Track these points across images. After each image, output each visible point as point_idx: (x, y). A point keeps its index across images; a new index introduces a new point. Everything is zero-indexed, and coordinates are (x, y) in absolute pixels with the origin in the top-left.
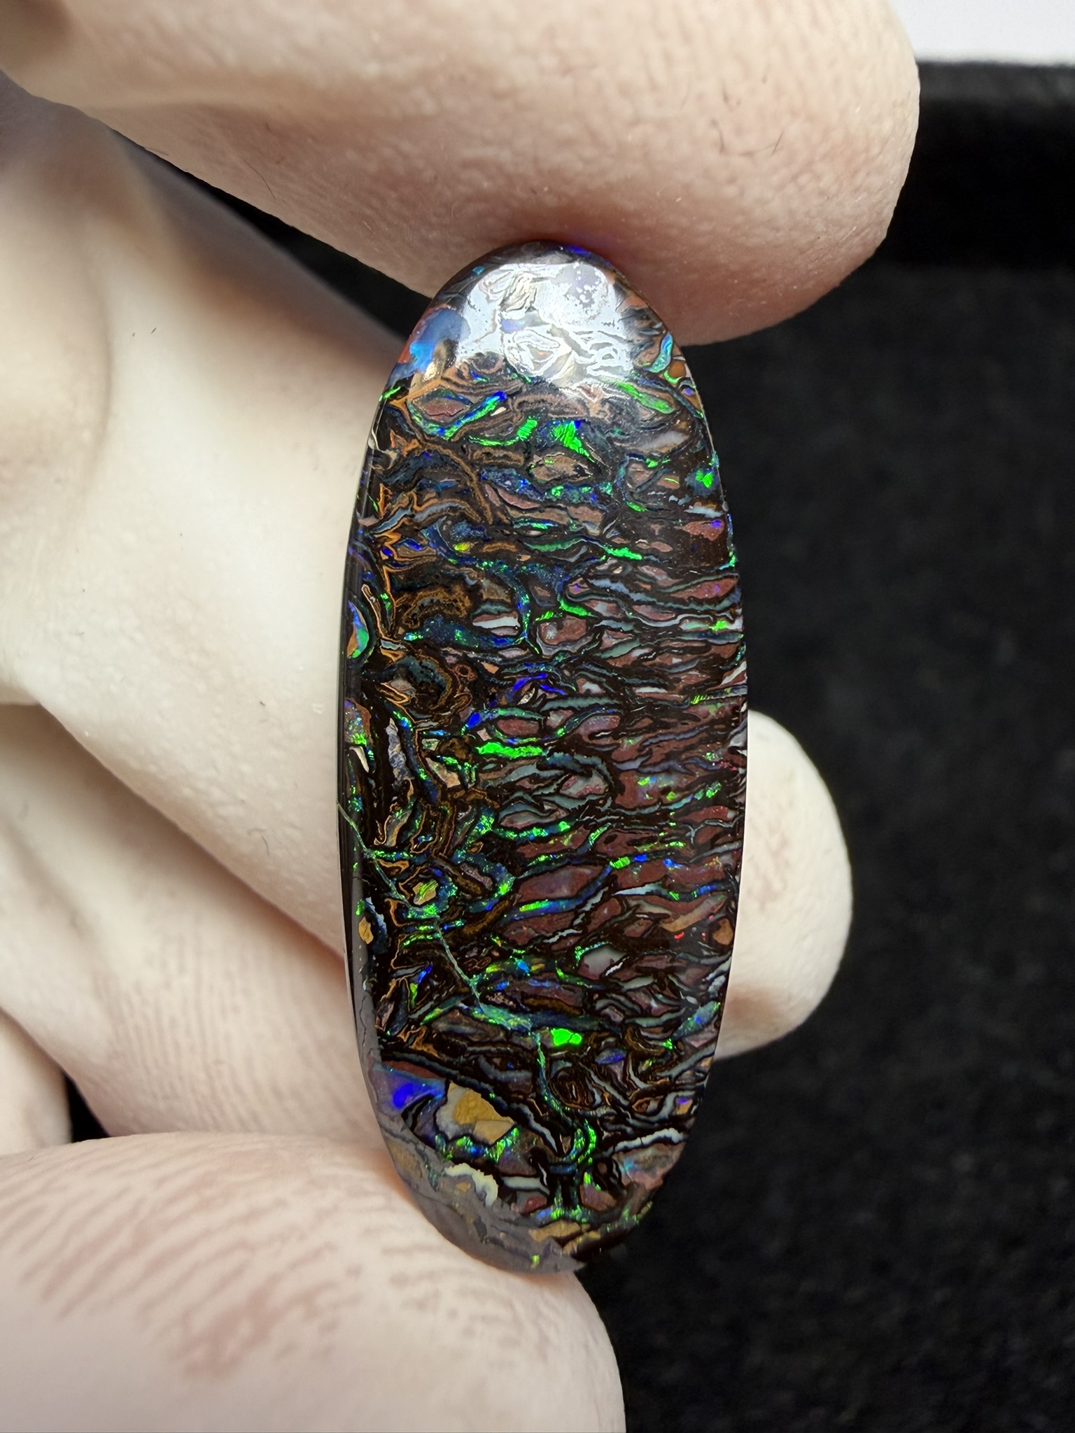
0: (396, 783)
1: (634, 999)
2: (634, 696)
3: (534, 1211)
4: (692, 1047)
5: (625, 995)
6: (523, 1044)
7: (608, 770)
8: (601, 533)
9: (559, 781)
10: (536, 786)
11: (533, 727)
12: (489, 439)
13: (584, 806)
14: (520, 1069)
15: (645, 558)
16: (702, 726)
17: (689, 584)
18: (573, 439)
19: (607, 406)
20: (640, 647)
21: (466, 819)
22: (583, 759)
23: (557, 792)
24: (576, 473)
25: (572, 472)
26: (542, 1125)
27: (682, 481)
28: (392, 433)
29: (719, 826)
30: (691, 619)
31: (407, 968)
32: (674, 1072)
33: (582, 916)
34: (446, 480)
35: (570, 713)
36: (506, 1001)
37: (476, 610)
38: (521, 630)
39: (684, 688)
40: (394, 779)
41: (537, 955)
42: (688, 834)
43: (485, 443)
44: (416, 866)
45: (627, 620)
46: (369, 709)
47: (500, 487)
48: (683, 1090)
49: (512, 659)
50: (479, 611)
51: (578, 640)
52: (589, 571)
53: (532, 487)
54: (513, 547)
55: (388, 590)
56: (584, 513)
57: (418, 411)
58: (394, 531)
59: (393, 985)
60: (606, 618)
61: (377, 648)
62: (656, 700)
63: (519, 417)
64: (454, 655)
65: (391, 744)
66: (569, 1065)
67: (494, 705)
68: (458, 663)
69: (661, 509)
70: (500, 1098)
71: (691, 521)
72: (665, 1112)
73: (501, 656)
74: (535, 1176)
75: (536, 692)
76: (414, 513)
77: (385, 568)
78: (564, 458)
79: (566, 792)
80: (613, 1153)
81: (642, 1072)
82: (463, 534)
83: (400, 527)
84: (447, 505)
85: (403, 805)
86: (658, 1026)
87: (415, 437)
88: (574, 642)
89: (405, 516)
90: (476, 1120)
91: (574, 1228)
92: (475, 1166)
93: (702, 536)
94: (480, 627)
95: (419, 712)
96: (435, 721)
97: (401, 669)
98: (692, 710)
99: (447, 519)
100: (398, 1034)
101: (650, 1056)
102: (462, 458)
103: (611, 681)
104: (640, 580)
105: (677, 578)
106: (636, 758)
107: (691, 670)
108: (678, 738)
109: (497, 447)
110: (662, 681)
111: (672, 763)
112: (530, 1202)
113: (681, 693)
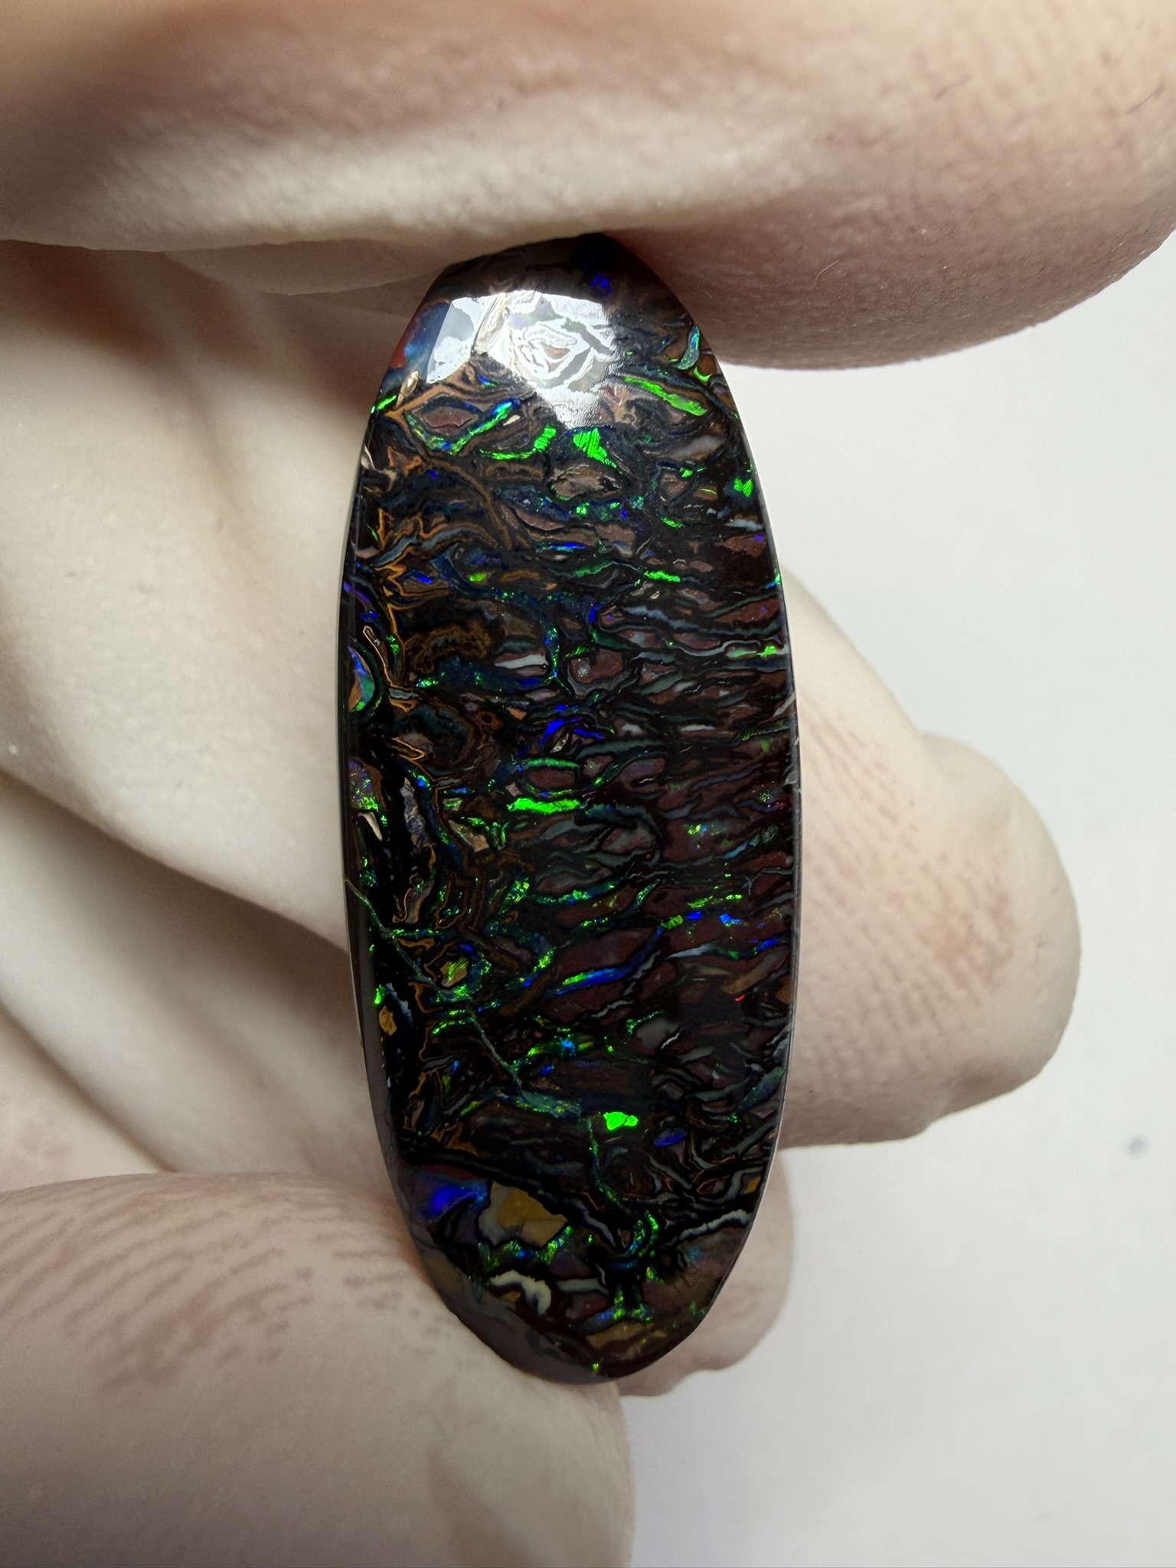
0: (415, 851)
1: (693, 1072)
2: (679, 735)
3: (591, 1316)
4: (758, 1118)
5: (683, 1067)
6: (572, 1132)
7: (655, 820)
8: (634, 554)
9: (601, 836)
10: (574, 844)
11: (569, 777)
12: (503, 452)
13: (630, 863)
14: (570, 1160)
15: (684, 579)
16: (754, 764)
17: (733, 607)
18: (598, 449)
19: (633, 410)
20: (683, 681)
21: (497, 886)
22: (627, 810)
23: (598, 849)
24: (602, 487)
25: (597, 486)
26: (599, 1220)
27: (720, 491)
28: (390, 450)
29: (778, 874)
30: (737, 646)
31: (437, 1059)
32: (740, 1148)
33: (634, 983)
34: (456, 501)
35: (609, 759)
36: (552, 1086)
37: (497, 650)
38: (549, 669)
39: (734, 723)
40: (411, 846)
41: (585, 1032)
42: (745, 885)
43: (499, 457)
44: (444, 943)
45: (667, 651)
46: (379, 769)
47: (518, 506)
48: (750, 1167)
49: (541, 702)
50: (501, 649)
51: (614, 677)
52: (622, 598)
53: (553, 506)
54: (536, 574)
55: (395, 631)
56: (613, 531)
57: (419, 422)
58: (398, 563)
59: (422, 1079)
60: (645, 650)
61: (385, 699)
62: (703, 738)
63: (536, 424)
64: (476, 702)
65: (407, 806)
66: (624, 1150)
67: (524, 754)
68: (482, 710)
69: (699, 524)
70: (549, 1195)
71: (731, 536)
72: (732, 1192)
73: (529, 700)
74: (591, 1277)
75: (570, 737)
76: (420, 540)
77: (390, 606)
78: (589, 471)
79: (609, 848)
80: (679, 1242)
81: (706, 1152)
82: (478, 562)
83: (405, 559)
84: (458, 530)
85: (424, 875)
86: (720, 1099)
87: (417, 453)
88: (608, 679)
89: (410, 545)
90: (524, 1220)
91: (637, 1328)
92: (523, 1272)
93: (745, 552)
94: (504, 669)
95: (438, 768)
96: (456, 778)
97: (415, 721)
98: (743, 748)
99: (459, 547)
100: (431, 1133)
101: (713, 1133)
102: (472, 475)
103: (654, 721)
104: (679, 605)
105: (720, 601)
106: (684, 806)
107: (740, 702)
108: (729, 779)
109: (512, 461)
110: (709, 717)
111: (725, 807)
112: (588, 1306)
113: (729, 729)
